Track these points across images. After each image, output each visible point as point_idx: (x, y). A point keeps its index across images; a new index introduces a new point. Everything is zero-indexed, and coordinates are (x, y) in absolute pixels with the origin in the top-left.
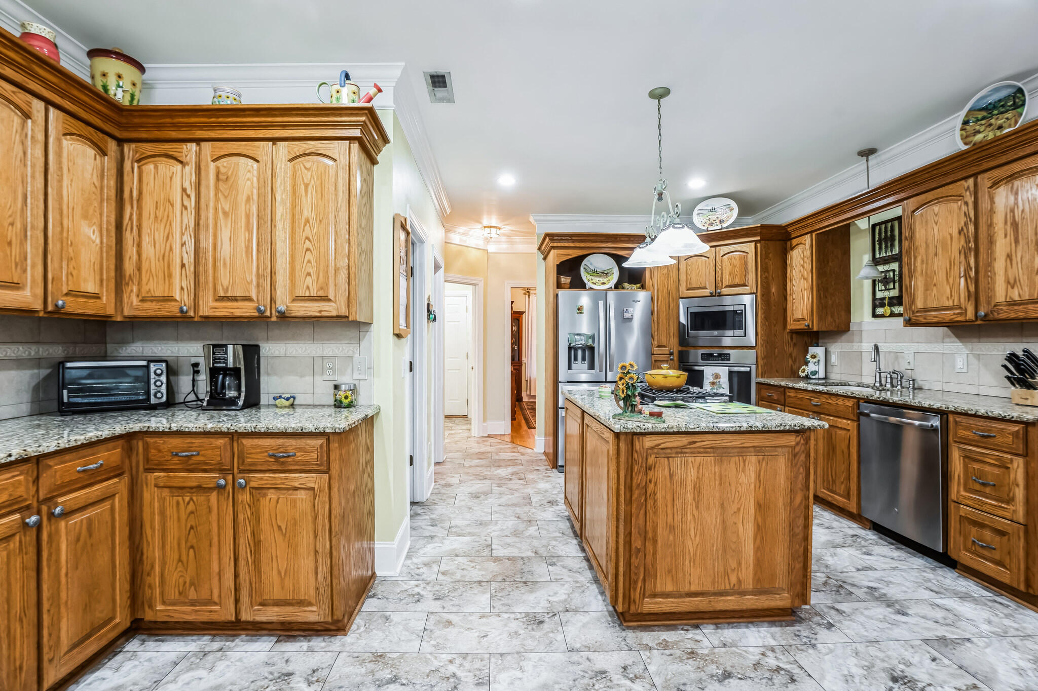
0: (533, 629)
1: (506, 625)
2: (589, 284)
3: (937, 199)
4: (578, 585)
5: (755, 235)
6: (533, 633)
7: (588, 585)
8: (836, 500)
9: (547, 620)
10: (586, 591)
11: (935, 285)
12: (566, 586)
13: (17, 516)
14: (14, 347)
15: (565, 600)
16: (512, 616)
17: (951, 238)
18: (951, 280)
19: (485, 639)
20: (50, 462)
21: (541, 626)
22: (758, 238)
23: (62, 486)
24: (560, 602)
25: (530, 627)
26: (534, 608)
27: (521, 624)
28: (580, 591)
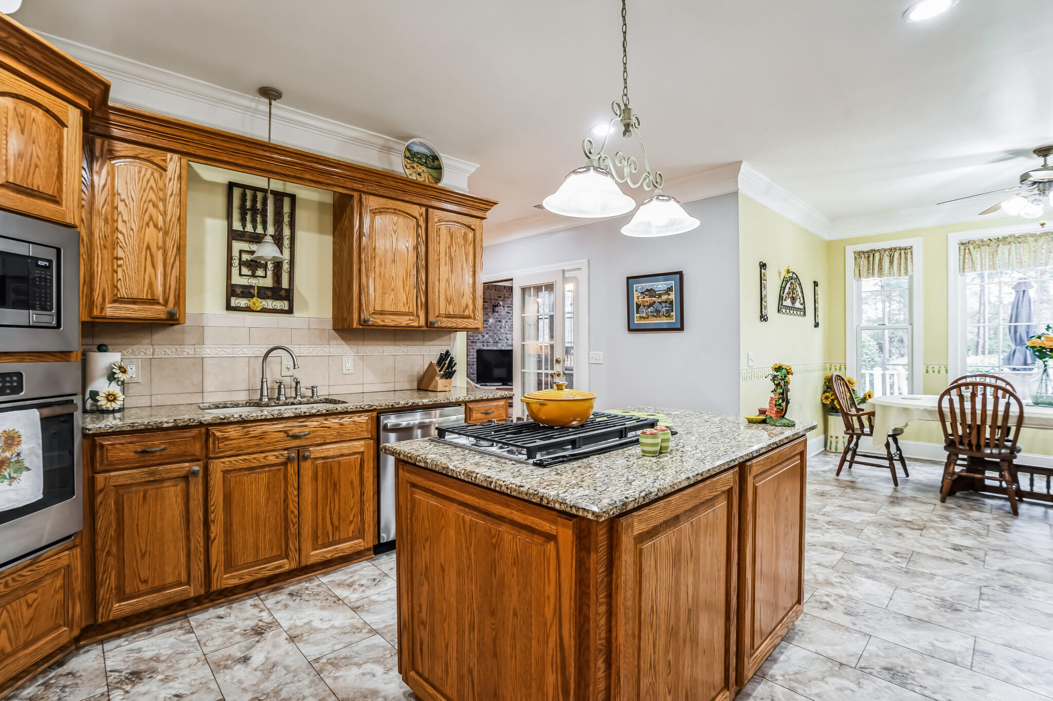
0: (903, 667)
1: (942, 687)
3: (395, 209)
4: (794, 684)
6: (904, 664)
7: (779, 678)
8: (342, 550)
9: (878, 669)
10: (790, 673)
11: (392, 290)
12: (815, 691)
15: (833, 675)
16: (926, 692)
17: (408, 251)
18: (407, 289)
19: (977, 685)
21: (889, 666)
24: (843, 677)
25: (906, 671)
26: (888, 687)
27: (918, 679)
28: (799, 676)
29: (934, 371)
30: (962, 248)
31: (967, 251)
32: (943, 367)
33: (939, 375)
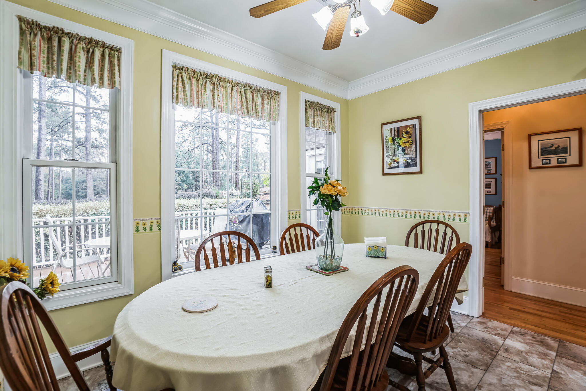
29: (145, 229)
30: (176, 73)
31: (180, 78)
32: (155, 222)
33: (151, 233)
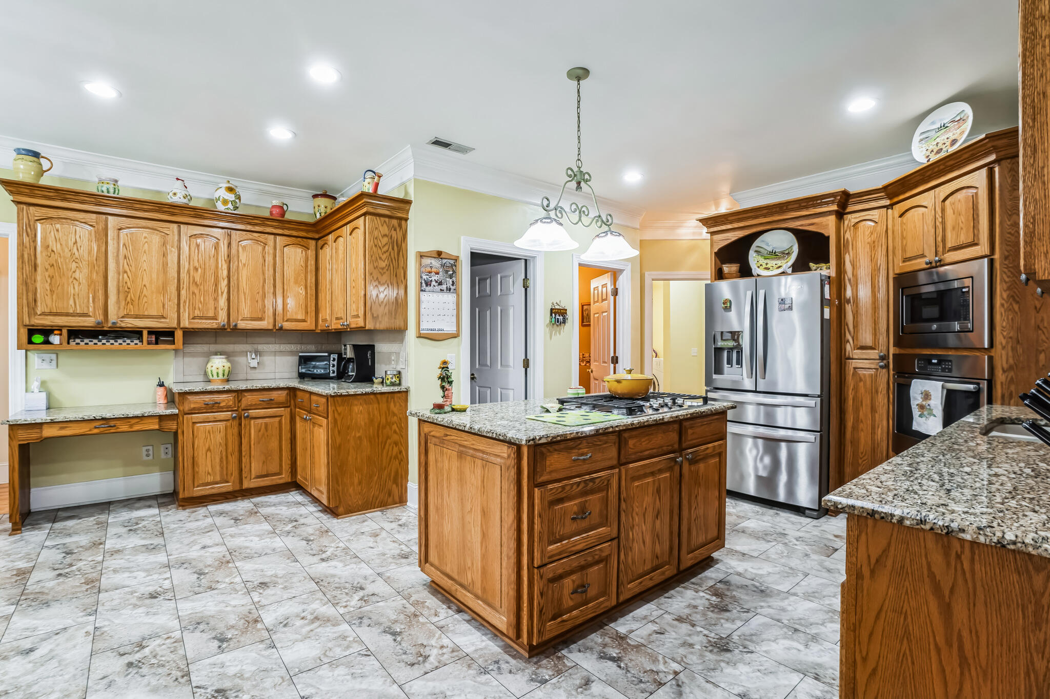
2: (755, 270)
5: (987, 154)
13: (230, 413)
14: (289, 345)
20: (246, 394)
22: (993, 157)
23: (251, 405)
